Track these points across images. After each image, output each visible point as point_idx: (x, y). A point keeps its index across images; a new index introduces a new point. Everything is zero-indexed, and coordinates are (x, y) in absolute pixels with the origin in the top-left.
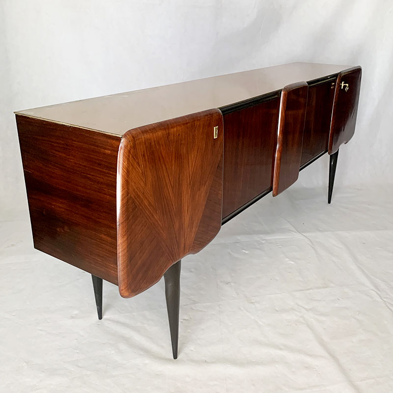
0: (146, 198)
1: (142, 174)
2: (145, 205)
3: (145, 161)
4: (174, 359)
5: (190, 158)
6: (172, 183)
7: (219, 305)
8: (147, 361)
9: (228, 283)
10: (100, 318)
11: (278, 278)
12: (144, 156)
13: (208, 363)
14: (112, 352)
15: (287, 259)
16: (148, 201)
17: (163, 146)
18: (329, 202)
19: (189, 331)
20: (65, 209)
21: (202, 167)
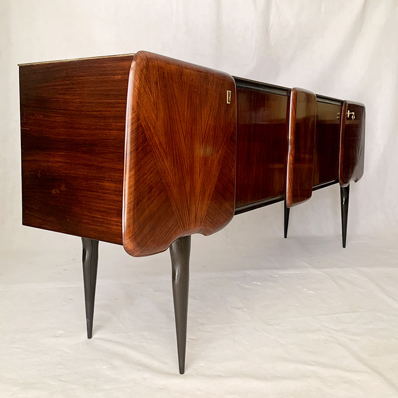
0: (157, 135)
1: (154, 104)
2: (156, 142)
3: (158, 90)
4: (181, 373)
5: (203, 114)
6: (184, 133)
7: (231, 327)
8: (147, 376)
9: (239, 309)
10: (90, 336)
11: (297, 305)
12: (157, 84)
13: (222, 377)
14: (104, 367)
15: (306, 289)
16: (159, 140)
17: (176, 82)
18: (344, 246)
19: (197, 349)
20: (63, 163)
21: (215, 130)
